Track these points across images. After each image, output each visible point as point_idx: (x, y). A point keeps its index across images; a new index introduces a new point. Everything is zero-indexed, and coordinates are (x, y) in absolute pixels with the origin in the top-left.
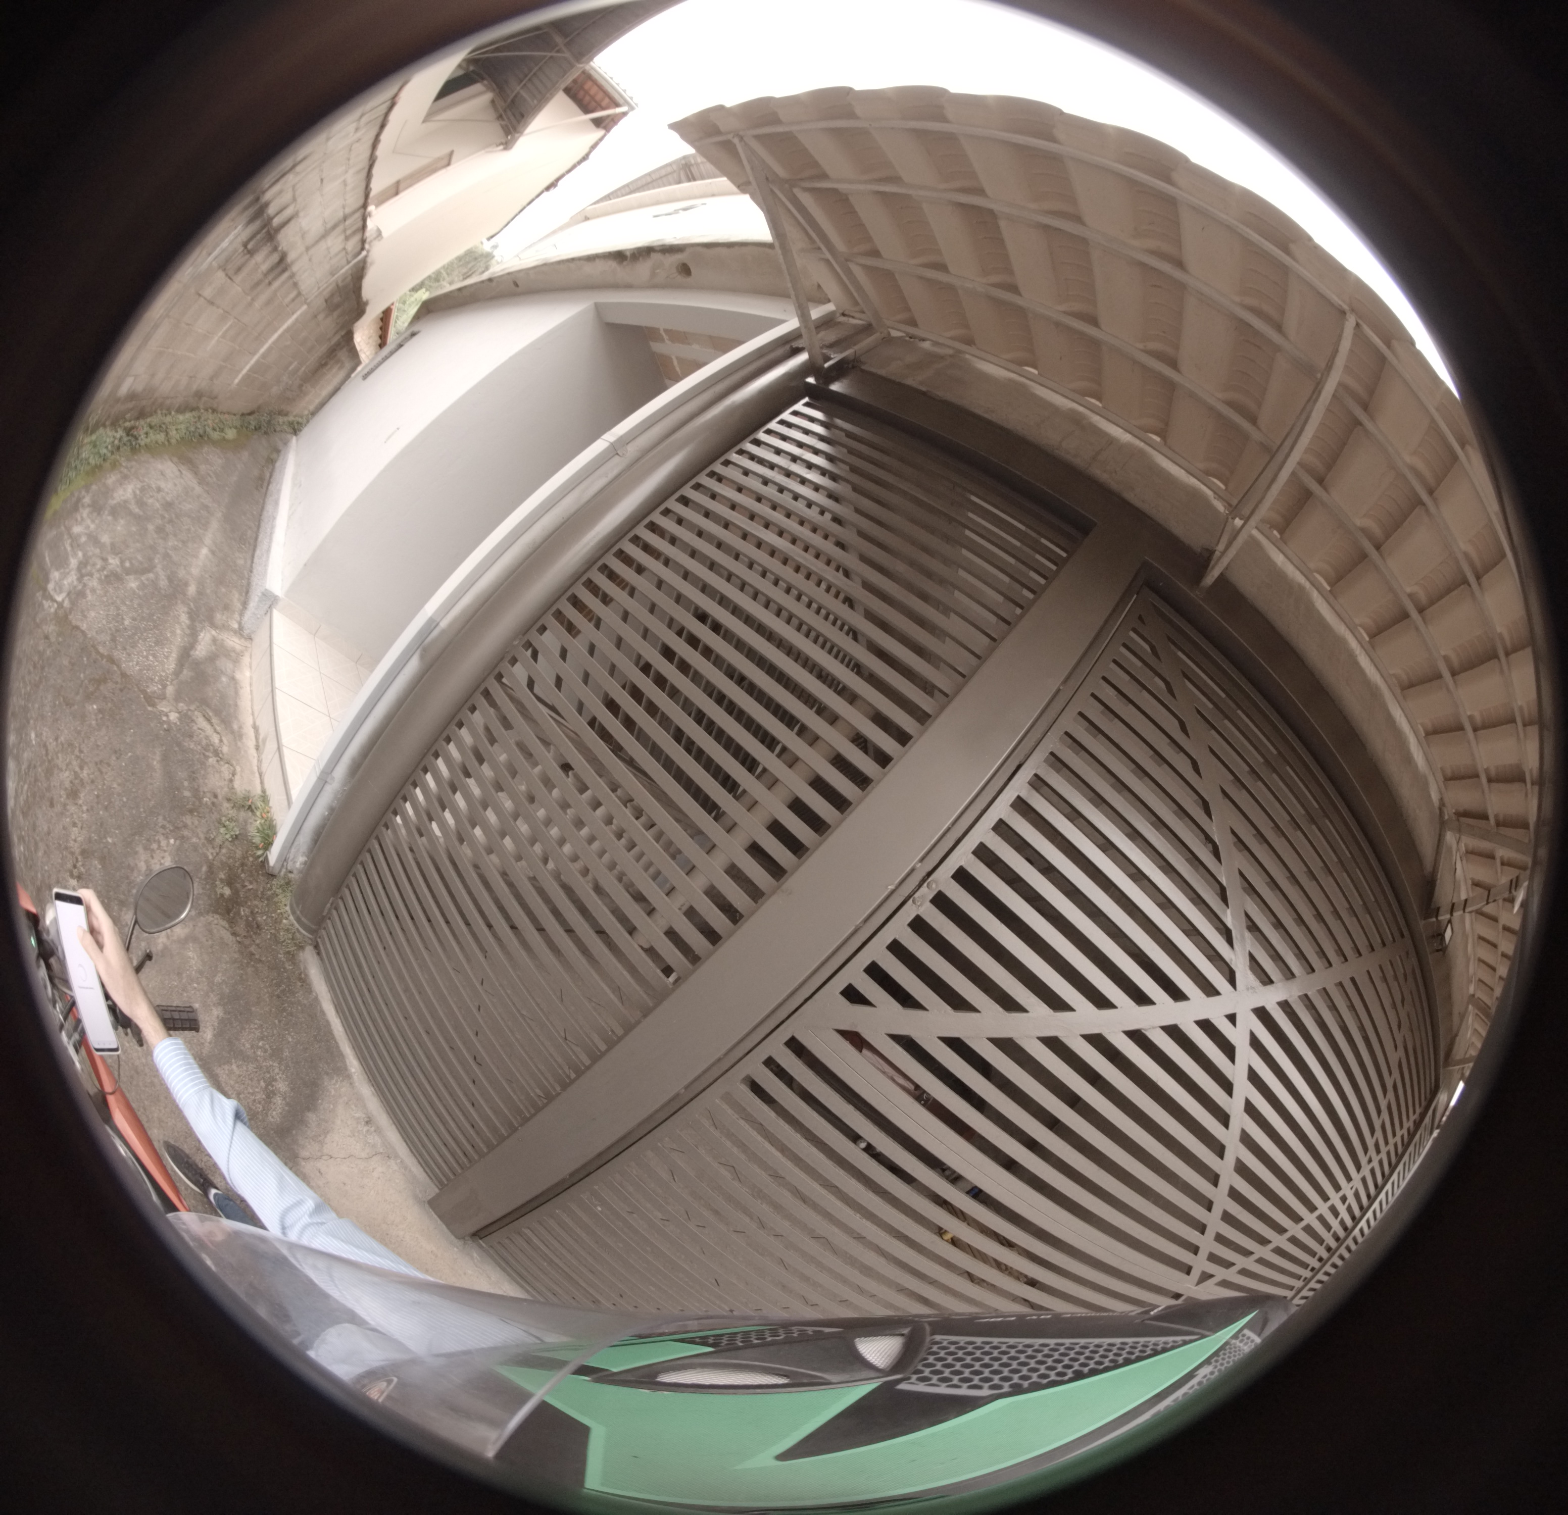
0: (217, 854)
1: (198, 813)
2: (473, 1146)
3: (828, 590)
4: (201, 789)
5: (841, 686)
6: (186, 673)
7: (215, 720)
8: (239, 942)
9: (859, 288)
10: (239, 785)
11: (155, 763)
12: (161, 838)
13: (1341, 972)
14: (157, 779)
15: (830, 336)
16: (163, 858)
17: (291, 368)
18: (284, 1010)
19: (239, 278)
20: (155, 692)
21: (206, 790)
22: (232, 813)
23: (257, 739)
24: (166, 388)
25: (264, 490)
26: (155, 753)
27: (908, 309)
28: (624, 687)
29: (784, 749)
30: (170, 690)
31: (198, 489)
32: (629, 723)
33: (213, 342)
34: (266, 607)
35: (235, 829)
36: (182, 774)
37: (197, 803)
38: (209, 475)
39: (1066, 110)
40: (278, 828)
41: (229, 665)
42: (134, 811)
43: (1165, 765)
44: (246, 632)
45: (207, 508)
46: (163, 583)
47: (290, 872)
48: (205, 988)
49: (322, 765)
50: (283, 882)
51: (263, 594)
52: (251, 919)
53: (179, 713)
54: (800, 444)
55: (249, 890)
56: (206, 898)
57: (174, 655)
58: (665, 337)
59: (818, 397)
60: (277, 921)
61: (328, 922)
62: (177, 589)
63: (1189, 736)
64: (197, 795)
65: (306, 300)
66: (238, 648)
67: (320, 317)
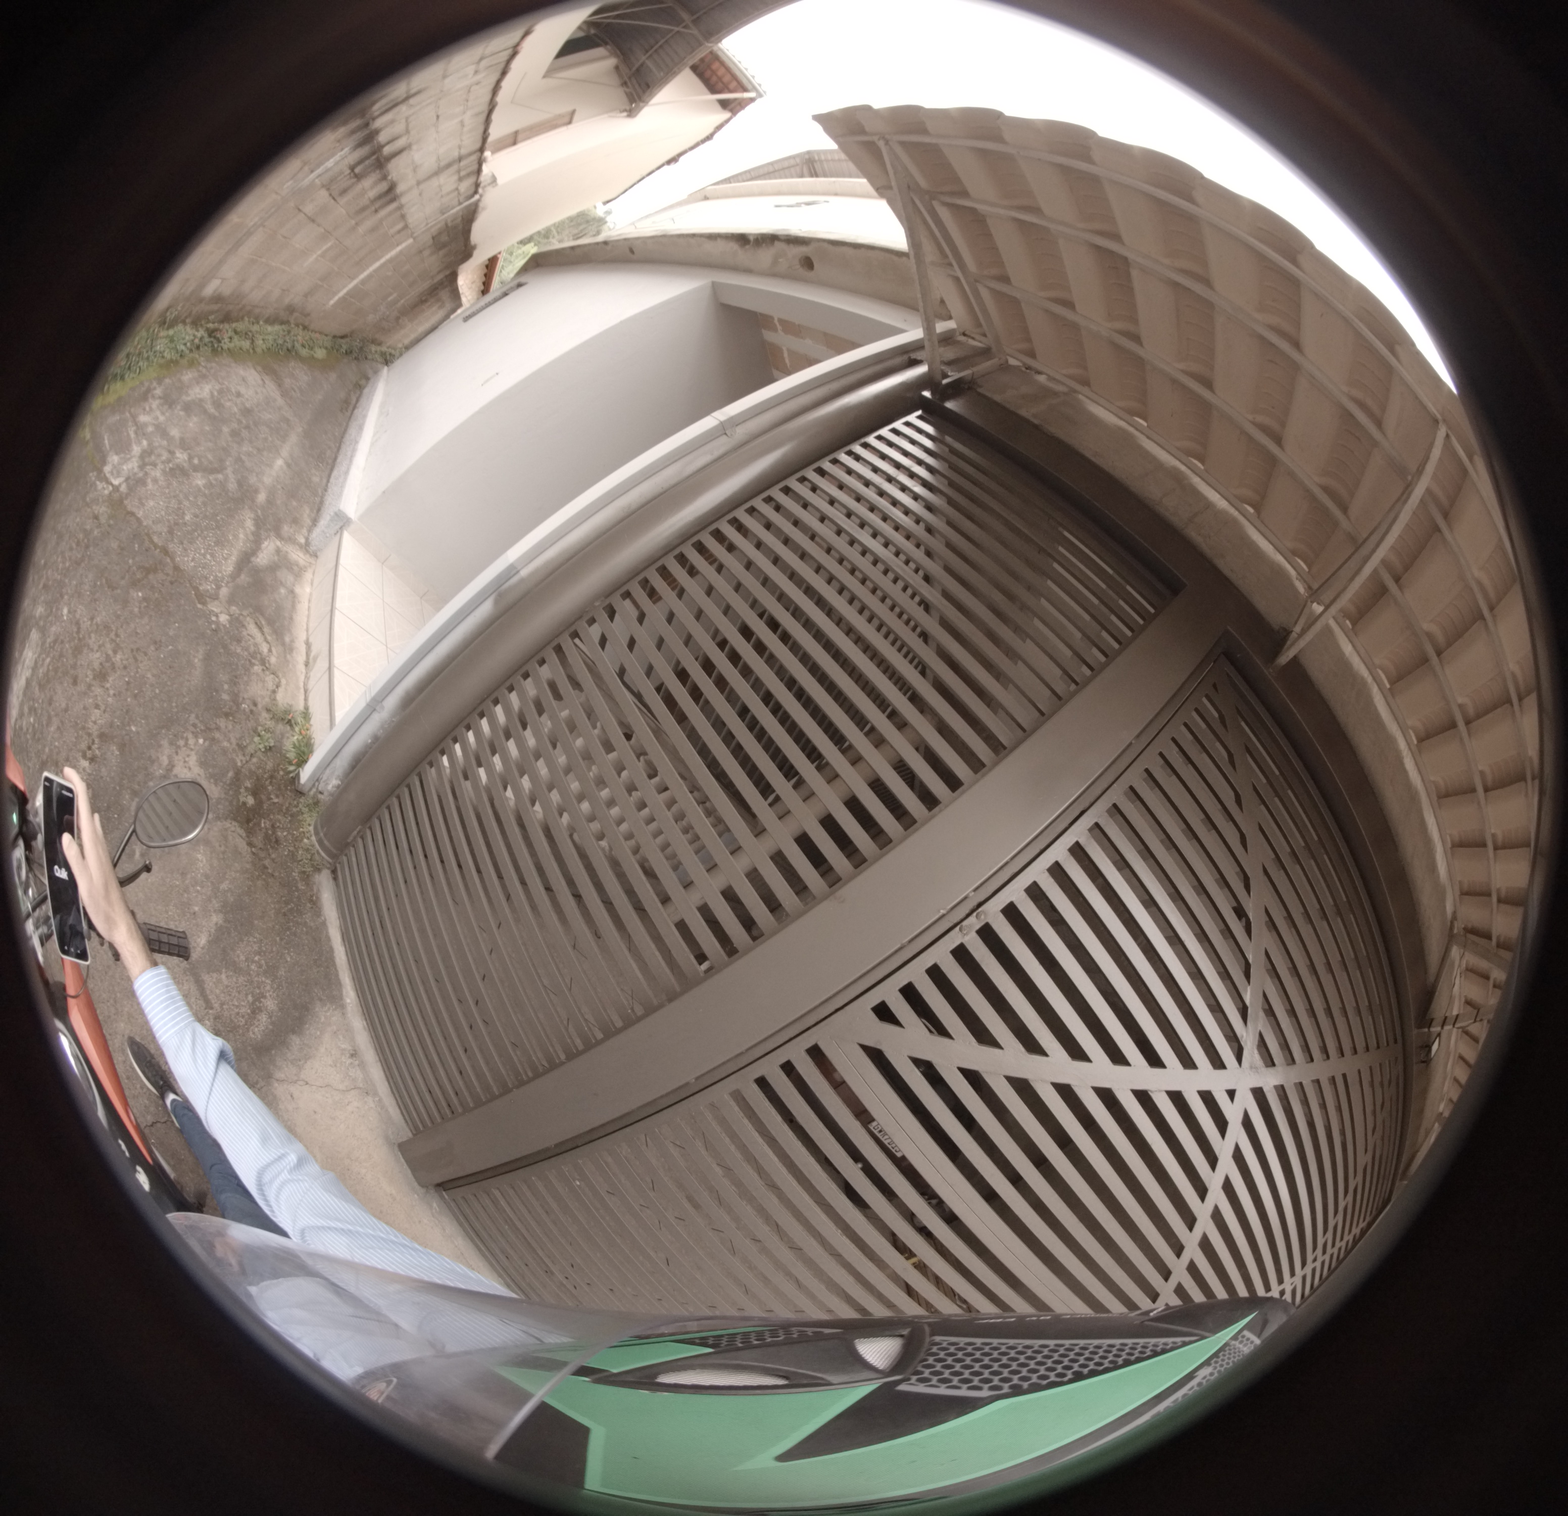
0: (247, 762)
1: (234, 717)
4: (241, 695)
6: (244, 579)
7: (267, 630)
8: (254, 854)
9: (985, 311)
10: (282, 698)
11: (196, 661)
12: (190, 736)
14: (196, 676)
15: (950, 353)
16: (188, 756)
17: (390, 299)
18: (289, 929)
19: (343, 200)
20: (208, 591)
21: (246, 696)
22: (270, 724)
23: (308, 655)
24: (256, 296)
25: (348, 414)
26: (198, 651)
27: (1029, 340)
30: (224, 591)
31: (280, 401)
33: (312, 259)
34: (338, 527)
35: (271, 740)
36: (223, 677)
37: (234, 708)
38: (293, 389)
39: (1208, 175)
40: (315, 747)
41: (290, 578)
42: (165, 705)
43: (1214, 831)
44: (312, 548)
45: (287, 421)
46: (232, 486)
47: (321, 793)
48: (209, 893)
49: (374, 691)
50: (311, 801)
51: (336, 514)
52: (270, 832)
53: (230, 615)
54: (906, 454)
55: (274, 803)
56: (227, 804)
57: (234, 558)
58: (779, 327)
59: (932, 412)
60: (298, 840)
61: (352, 849)
62: (246, 494)
63: (1241, 809)
64: (236, 699)
65: (412, 233)
66: (302, 562)
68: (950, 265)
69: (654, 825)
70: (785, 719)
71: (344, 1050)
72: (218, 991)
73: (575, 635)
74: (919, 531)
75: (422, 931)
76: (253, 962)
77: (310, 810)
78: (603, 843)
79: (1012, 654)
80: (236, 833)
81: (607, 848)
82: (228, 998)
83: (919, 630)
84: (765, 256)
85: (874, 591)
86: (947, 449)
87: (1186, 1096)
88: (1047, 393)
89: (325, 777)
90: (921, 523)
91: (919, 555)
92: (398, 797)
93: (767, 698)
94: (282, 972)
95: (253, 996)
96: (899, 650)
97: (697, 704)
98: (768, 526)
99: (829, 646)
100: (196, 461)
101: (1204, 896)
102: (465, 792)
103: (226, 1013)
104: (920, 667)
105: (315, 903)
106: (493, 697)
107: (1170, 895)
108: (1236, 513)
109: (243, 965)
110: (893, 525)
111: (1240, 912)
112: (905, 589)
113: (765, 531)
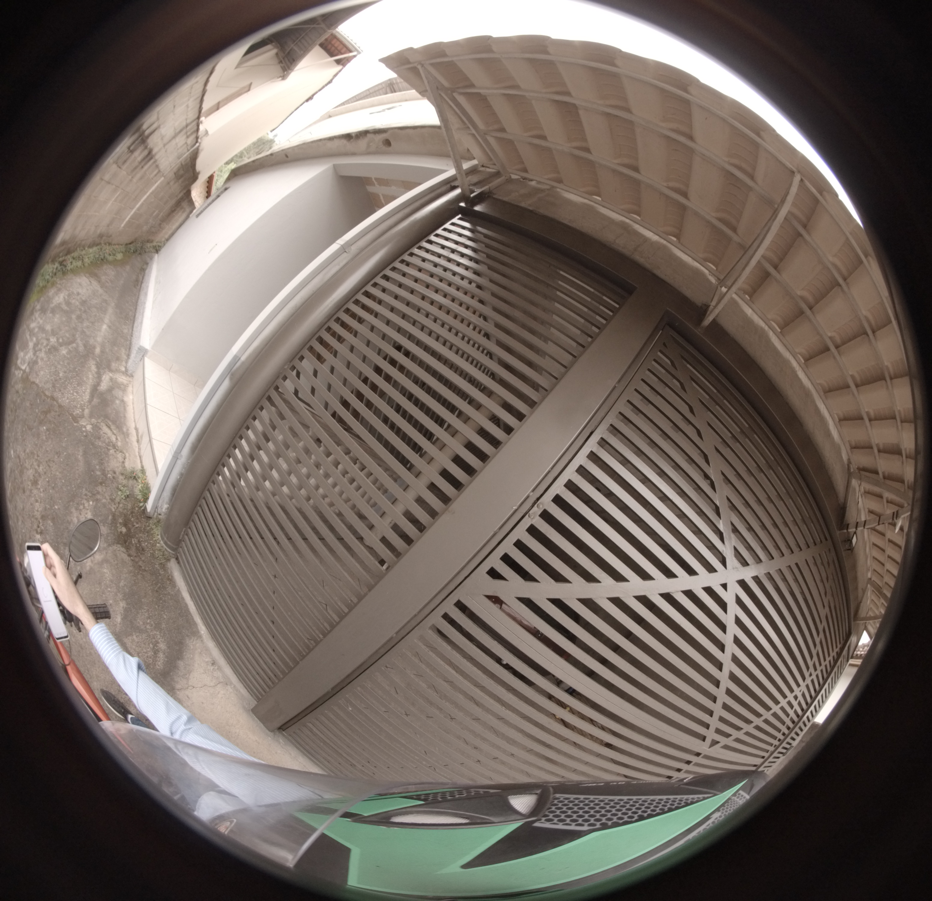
0: (117, 508)
1: (105, 484)
2: (275, 676)
3: (474, 329)
4: (106, 469)
5: (483, 387)
6: (96, 401)
7: (113, 427)
8: (133, 560)
9: (493, 151)
10: (128, 465)
11: (79, 457)
12: (85, 501)
13: (789, 560)
14: (81, 466)
15: (474, 179)
16: (86, 514)
17: (154, 215)
18: (161, 599)
20: (78, 414)
21: (109, 470)
22: (125, 482)
23: (137, 436)
24: (82, 235)
25: (139, 287)
26: (79, 451)
27: (522, 163)
28: (352, 393)
29: (449, 426)
30: (87, 412)
31: (100, 291)
32: (356, 414)
33: (110, 204)
34: (141, 356)
35: (127, 491)
36: (95, 462)
37: (104, 478)
38: (106, 281)
39: (624, 50)
41: (120, 393)
42: (69, 488)
44: (130, 372)
45: (105, 301)
46: (81, 348)
47: (160, 514)
48: (115, 590)
49: (175, 447)
50: (155, 521)
51: (139, 349)
52: (138, 545)
53: (92, 425)
55: (137, 528)
56: (112, 535)
57: (88, 391)
58: (376, 183)
59: (467, 214)
60: (153, 545)
61: (183, 543)
62: (89, 350)
63: (695, 415)
64: (104, 473)
65: (163, 174)
66: (125, 382)
67: (172, 183)
69: (355, 483)
71: (207, 662)
72: (134, 647)
76: (147, 623)
77: (157, 526)
78: (328, 499)
80: (120, 549)
81: (330, 503)
82: (140, 649)
84: (362, 144)
87: (694, 591)
88: (537, 191)
89: (160, 505)
92: (205, 499)
94: (163, 626)
95: (152, 644)
100: (61, 340)
105: (171, 579)
108: (664, 242)
109: (142, 627)
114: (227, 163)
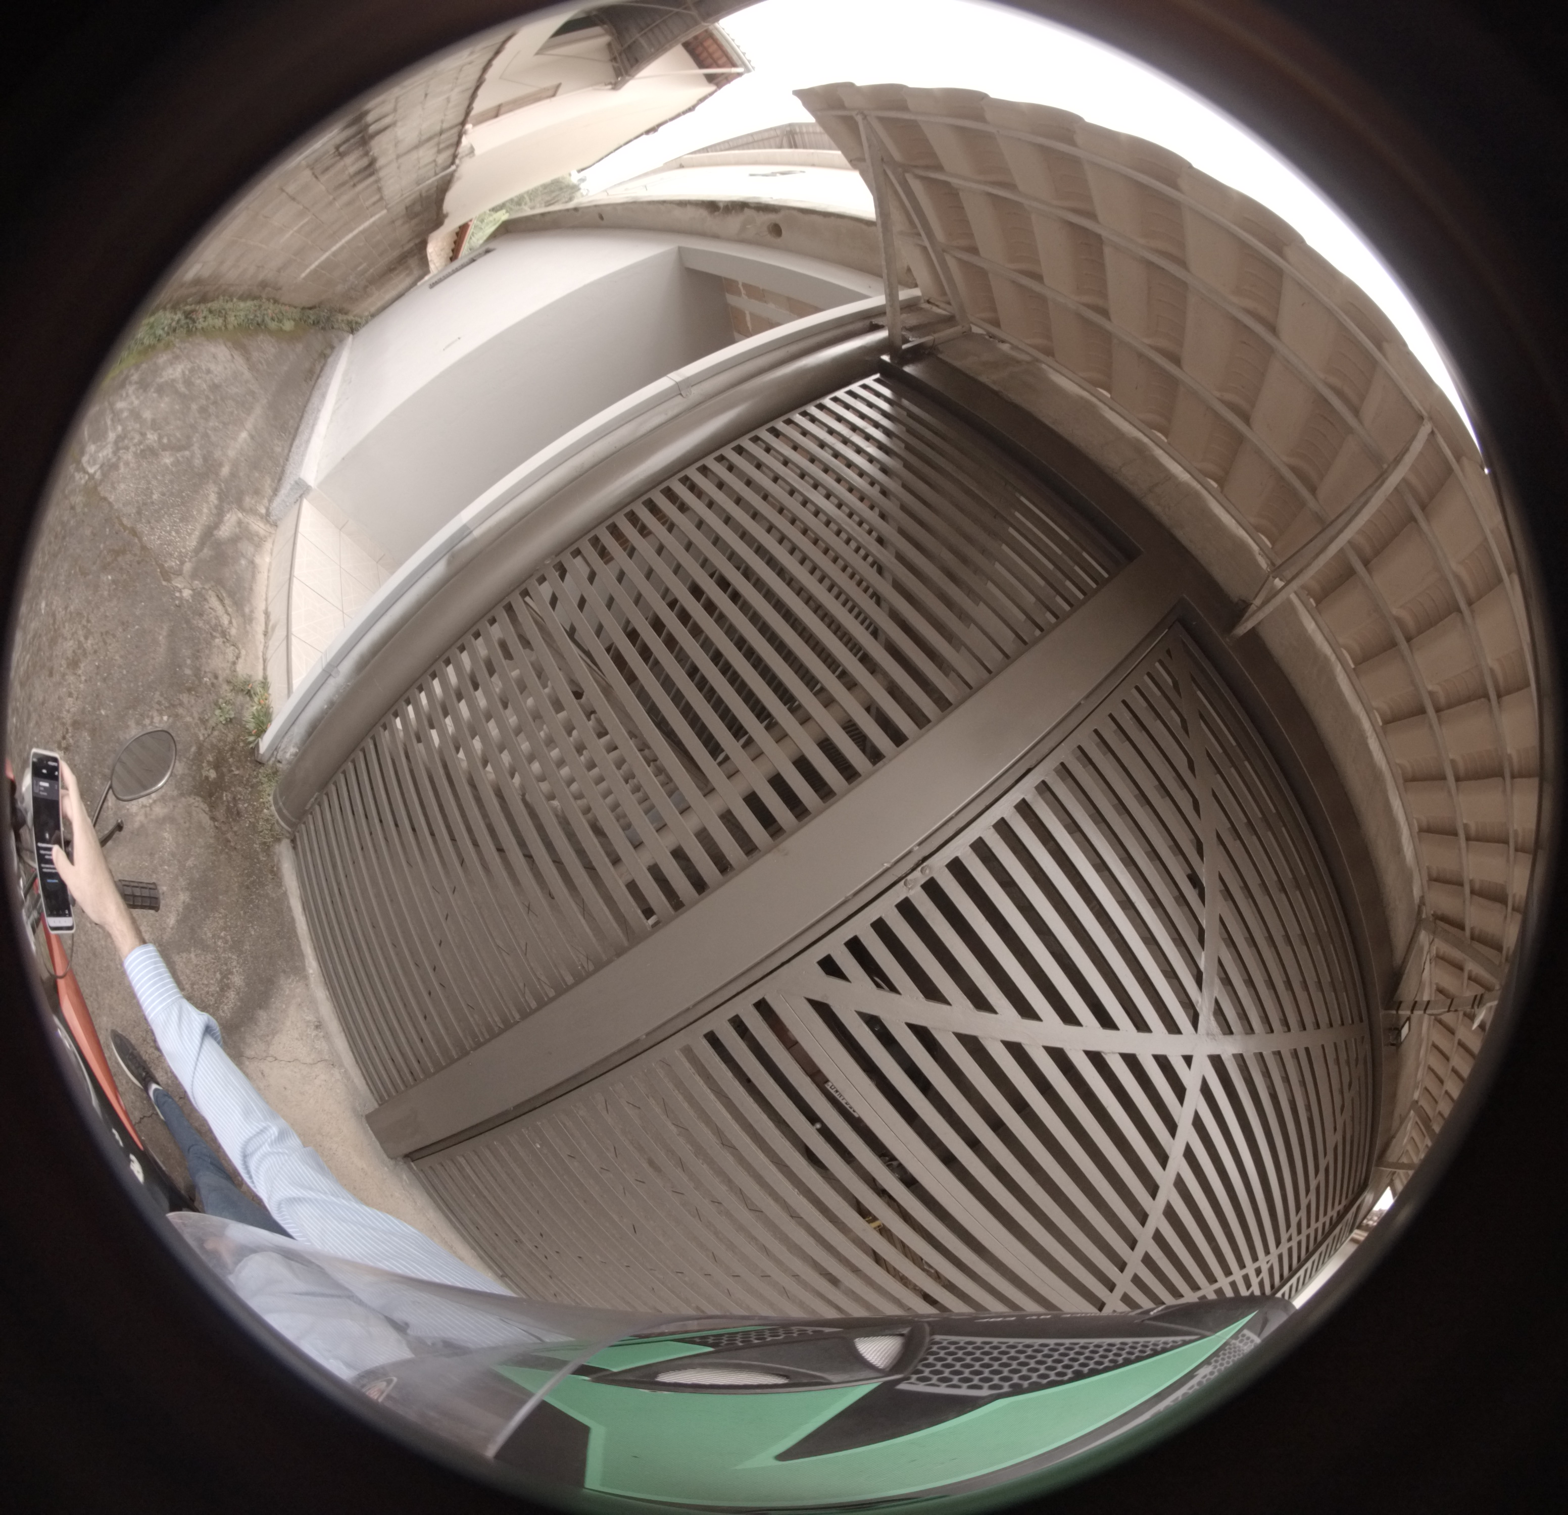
0: (209, 735)
1: (196, 692)
4: (203, 668)
5: (841, 669)
7: (228, 602)
8: (217, 828)
9: (951, 281)
10: (242, 669)
11: (161, 638)
12: (155, 714)
14: (161, 653)
15: (912, 320)
17: (359, 269)
18: (251, 901)
19: (324, 178)
20: (172, 567)
21: (207, 670)
22: (230, 696)
23: (267, 625)
24: (232, 275)
25: (312, 383)
26: (162, 628)
30: (188, 567)
31: (247, 375)
33: (288, 235)
34: (297, 496)
35: (231, 712)
36: (186, 652)
37: (197, 682)
38: (260, 362)
39: (1196, 166)
40: (274, 716)
41: (251, 549)
42: (132, 685)
43: (1167, 798)
44: (273, 518)
45: (252, 393)
46: (198, 461)
47: (279, 762)
48: (176, 871)
49: (329, 658)
50: (270, 771)
51: (296, 483)
52: (232, 805)
53: (193, 590)
54: (863, 416)
55: (235, 775)
56: (190, 779)
57: (197, 533)
58: (743, 291)
59: (890, 375)
60: (258, 811)
61: (310, 816)
62: (211, 467)
63: (1195, 775)
64: (198, 673)
65: (387, 204)
66: (262, 533)
67: (398, 223)
68: (919, 235)
69: (604, 785)
70: (734, 679)
71: (309, 1022)
72: (188, 971)
73: (525, 593)
74: (873, 492)
75: (378, 895)
76: (220, 938)
77: (270, 780)
78: (555, 803)
79: (963, 616)
80: (199, 809)
81: (559, 807)
82: (198, 977)
83: (871, 591)
84: (734, 222)
85: (826, 551)
86: (905, 413)
87: (1141, 1059)
88: (1009, 361)
89: (283, 746)
90: (876, 485)
91: (872, 517)
92: (353, 762)
93: (717, 657)
94: (247, 947)
95: (221, 973)
96: (851, 611)
97: (647, 664)
98: (721, 485)
99: (779, 605)
100: (165, 441)
101: (1158, 862)
102: (417, 753)
103: (197, 994)
104: (872, 628)
105: (275, 873)
106: (444, 657)
107: (1122, 860)
108: (1198, 487)
109: (210, 942)
110: (847, 486)
111: (1194, 880)
112: (857, 550)
113: (716, 490)
114: (495, 210)
